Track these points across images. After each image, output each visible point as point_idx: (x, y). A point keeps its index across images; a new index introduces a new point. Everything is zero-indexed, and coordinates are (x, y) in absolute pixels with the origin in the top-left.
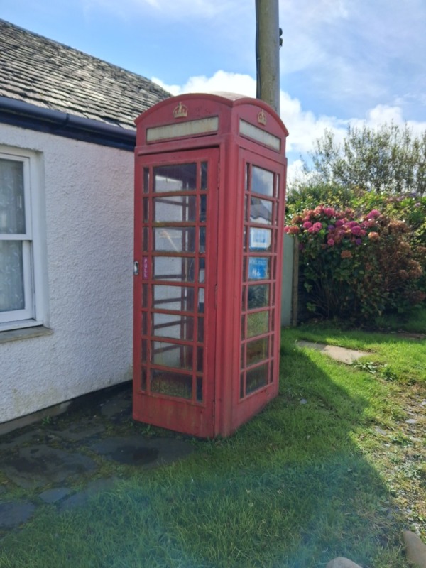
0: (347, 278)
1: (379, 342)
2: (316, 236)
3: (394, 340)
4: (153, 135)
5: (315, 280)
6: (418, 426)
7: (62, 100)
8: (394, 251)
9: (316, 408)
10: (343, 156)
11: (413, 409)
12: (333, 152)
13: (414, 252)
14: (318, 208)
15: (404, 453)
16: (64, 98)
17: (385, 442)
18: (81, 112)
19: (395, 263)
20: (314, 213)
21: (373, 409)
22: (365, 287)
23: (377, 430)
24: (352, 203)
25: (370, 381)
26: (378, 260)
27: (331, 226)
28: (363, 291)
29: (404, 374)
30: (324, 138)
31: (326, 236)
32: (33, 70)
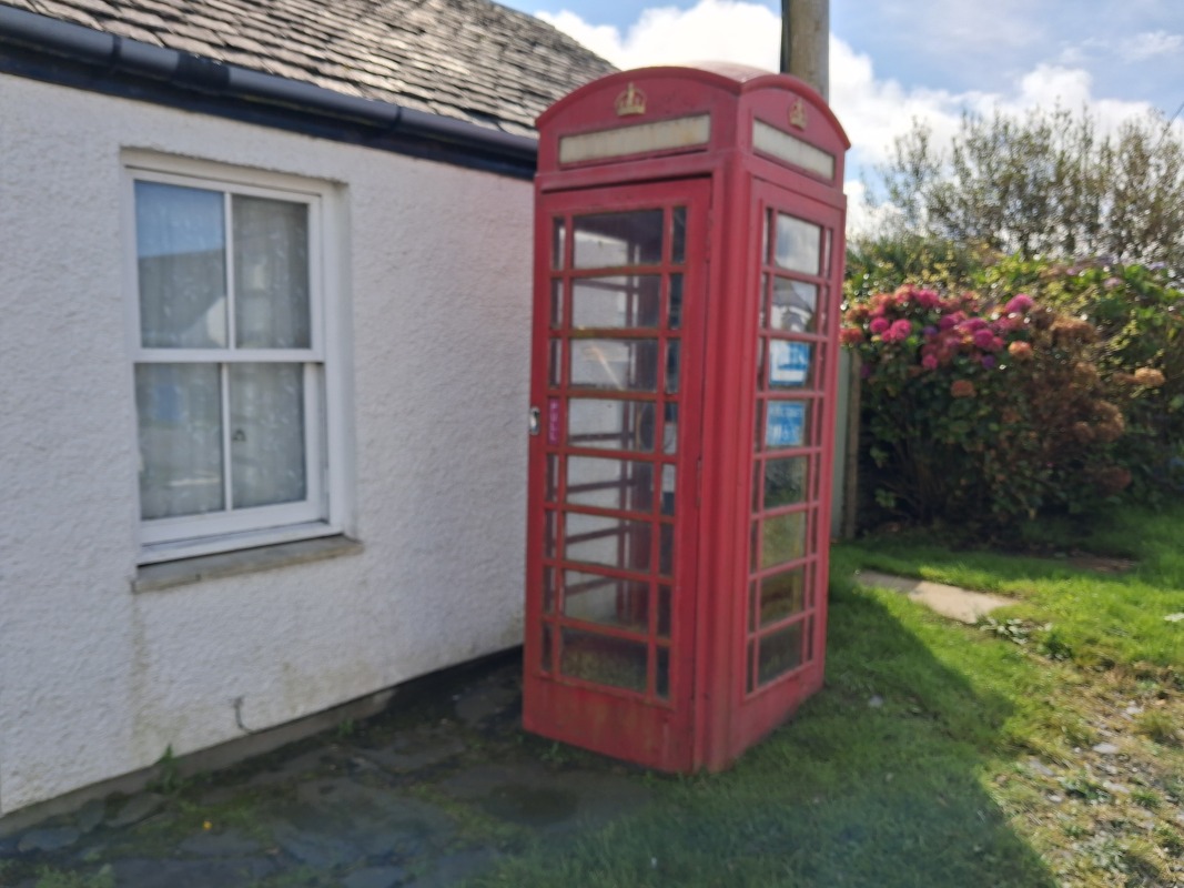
0: (963, 439)
1: (1034, 575)
2: (898, 349)
3: (1063, 572)
4: (573, 149)
5: (894, 441)
6: (1122, 759)
7: (386, 77)
8: (1061, 383)
9: (902, 716)
10: (950, 177)
11: (1110, 722)
12: (930, 166)
13: (1107, 384)
14: (901, 291)
15: (1091, 816)
16: (389, 73)
17: (1051, 792)
18: (424, 100)
19: (1066, 408)
20: (894, 301)
21: (1024, 721)
22: (1001, 457)
23: (1032, 765)
24: (973, 281)
25: (1015, 660)
26: (1028, 401)
27: (930, 329)
28: (996, 466)
29: (1088, 648)
30: (910, 138)
31: (920, 349)
32: (327, 14)
